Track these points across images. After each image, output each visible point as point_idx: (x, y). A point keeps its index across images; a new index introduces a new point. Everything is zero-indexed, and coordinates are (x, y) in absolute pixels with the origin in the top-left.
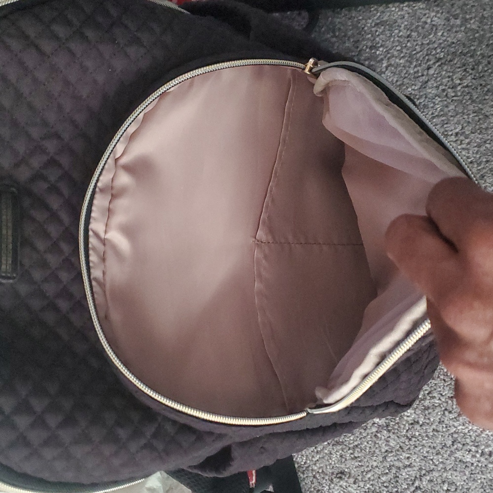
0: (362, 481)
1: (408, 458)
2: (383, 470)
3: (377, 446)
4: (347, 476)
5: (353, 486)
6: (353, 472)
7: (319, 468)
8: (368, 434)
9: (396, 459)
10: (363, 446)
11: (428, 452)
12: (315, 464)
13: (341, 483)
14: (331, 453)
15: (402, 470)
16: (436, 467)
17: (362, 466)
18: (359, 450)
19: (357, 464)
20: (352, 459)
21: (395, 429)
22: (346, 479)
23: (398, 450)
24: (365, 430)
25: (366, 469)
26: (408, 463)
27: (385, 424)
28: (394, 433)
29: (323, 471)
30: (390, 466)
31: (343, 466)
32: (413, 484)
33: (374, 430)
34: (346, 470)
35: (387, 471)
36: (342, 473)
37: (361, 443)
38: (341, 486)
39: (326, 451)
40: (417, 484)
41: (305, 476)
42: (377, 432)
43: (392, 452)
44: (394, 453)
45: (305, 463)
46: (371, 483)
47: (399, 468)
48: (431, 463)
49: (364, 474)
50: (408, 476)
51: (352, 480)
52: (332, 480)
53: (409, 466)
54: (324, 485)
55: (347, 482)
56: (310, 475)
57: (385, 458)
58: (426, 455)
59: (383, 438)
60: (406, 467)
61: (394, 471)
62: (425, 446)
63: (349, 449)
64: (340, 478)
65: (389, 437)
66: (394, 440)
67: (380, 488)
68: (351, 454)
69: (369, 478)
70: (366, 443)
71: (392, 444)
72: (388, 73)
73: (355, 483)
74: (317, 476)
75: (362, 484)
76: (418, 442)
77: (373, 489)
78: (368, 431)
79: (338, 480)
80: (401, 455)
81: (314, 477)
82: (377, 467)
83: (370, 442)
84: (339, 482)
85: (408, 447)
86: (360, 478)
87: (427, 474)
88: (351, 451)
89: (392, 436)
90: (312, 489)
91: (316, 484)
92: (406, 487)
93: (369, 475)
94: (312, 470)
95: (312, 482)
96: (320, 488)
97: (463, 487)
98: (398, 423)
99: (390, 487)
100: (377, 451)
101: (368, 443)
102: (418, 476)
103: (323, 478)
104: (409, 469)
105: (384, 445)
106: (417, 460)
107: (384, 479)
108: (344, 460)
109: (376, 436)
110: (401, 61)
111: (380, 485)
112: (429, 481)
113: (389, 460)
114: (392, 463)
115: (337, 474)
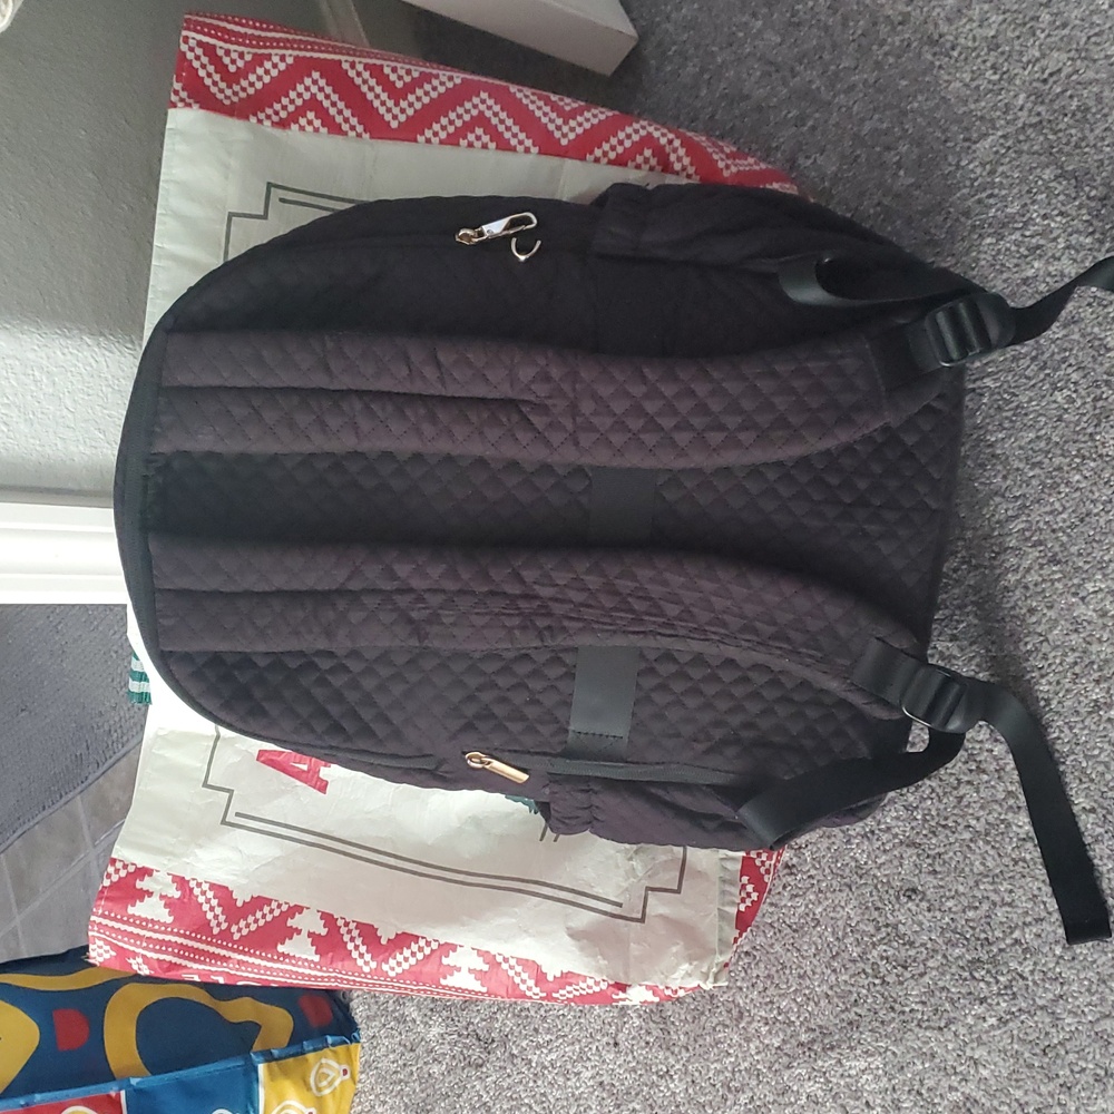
0: (940, 910)
1: (1011, 891)
2: (971, 900)
3: (967, 861)
4: (920, 897)
5: (926, 914)
6: (928, 893)
7: (886, 875)
8: (957, 840)
9: (991, 888)
10: (946, 857)
11: (1039, 889)
12: (879, 868)
13: (910, 904)
14: (902, 857)
15: (998, 907)
16: (1048, 916)
17: (942, 887)
18: (941, 862)
19: (935, 882)
20: (930, 873)
21: (997, 842)
22: (917, 901)
23: (997, 876)
24: (954, 833)
25: (947, 894)
26: (1009, 900)
27: (983, 831)
28: (993, 847)
29: (888, 882)
30: (983, 897)
31: (916, 880)
32: (1012, 933)
33: (967, 836)
34: (920, 888)
35: (977, 904)
36: (914, 890)
37: (946, 853)
38: (909, 910)
39: (896, 853)
40: (1017, 934)
41: (863, 882)
42: (971, 840)
43: (987, 876)
44: (990, 879)
45: (866, 863)
46: (952, 916)
47: (994, 904)
48: (1042, 907)
49: (943, 900)
50: (1005, 920)
51: (924, 905)
52: (898, 898)
53: (1010, 905)
54: (886, 902)
55: (917, 906)
56: (870, 882)
57: (977, 885)
58: (1036, 892)
59: (977, 851)
60: (1004, 904)
61: (985, 906)
62: (1037, 879)
63: (928, 857)
64: (909, 897)
65: (986, 852)
66: (994, 859)
67: (963, 926)
68: (930, 865)
69: (950, 909)
70: (951, 854)
71: (989, 864)
72: (1065, 260)
73: (929, 910)
74: (879, 886)
75: (938, 915)
76: (1027, 870)
77: (953, 925)
78: (956, 835)
79: (905, 900)
80: (1001, 884)
81: (876, 887)
82: (964, 894)
83: (959, 854)
84: (907, 903)
85: (1011, 874)
86: (937, 905)
87: (1034, 922)
88: (929, 861)
89: (992, 852)
90: (870, 905)
91: (876, 898)
92: (1001, 935)
93: (950, 904)
94: (874, 876)
95: (871, 895)
96: (880, 905)
97: (1085, 959)
98: (1002, 833)
99: (978, 930)
100: (967, 869)
101: (955, 853)
102: (1020, 924)
103: (887, 892)
104: (1009, 909)
105: (977, 863)
106: (1024, 898)
107: (971, 914)
108: (917, 872)
109: (968, 846)
110: (1088, 240)
111: (964, 922)
112: (1035, 935)
113: (982, 887)
114: (985, 894)
115: (907, 890)
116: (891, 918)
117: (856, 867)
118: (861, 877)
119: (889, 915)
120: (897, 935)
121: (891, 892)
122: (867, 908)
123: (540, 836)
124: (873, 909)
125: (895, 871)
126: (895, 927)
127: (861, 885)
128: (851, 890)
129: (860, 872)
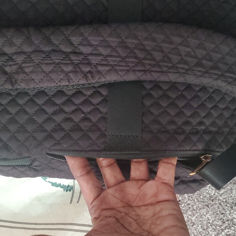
116: (230, 217)
117: (210, 197)
118: (213, 201)
119: (228, 216)
120: (233, 224)
121: (229, 205)
122: (217, 214)
123: (70, 201)
124: (220, 214)
125: (229, 196)
126: (232, 220)
127: (213, 204)
128: (208, 207)
129: (212, 199)
